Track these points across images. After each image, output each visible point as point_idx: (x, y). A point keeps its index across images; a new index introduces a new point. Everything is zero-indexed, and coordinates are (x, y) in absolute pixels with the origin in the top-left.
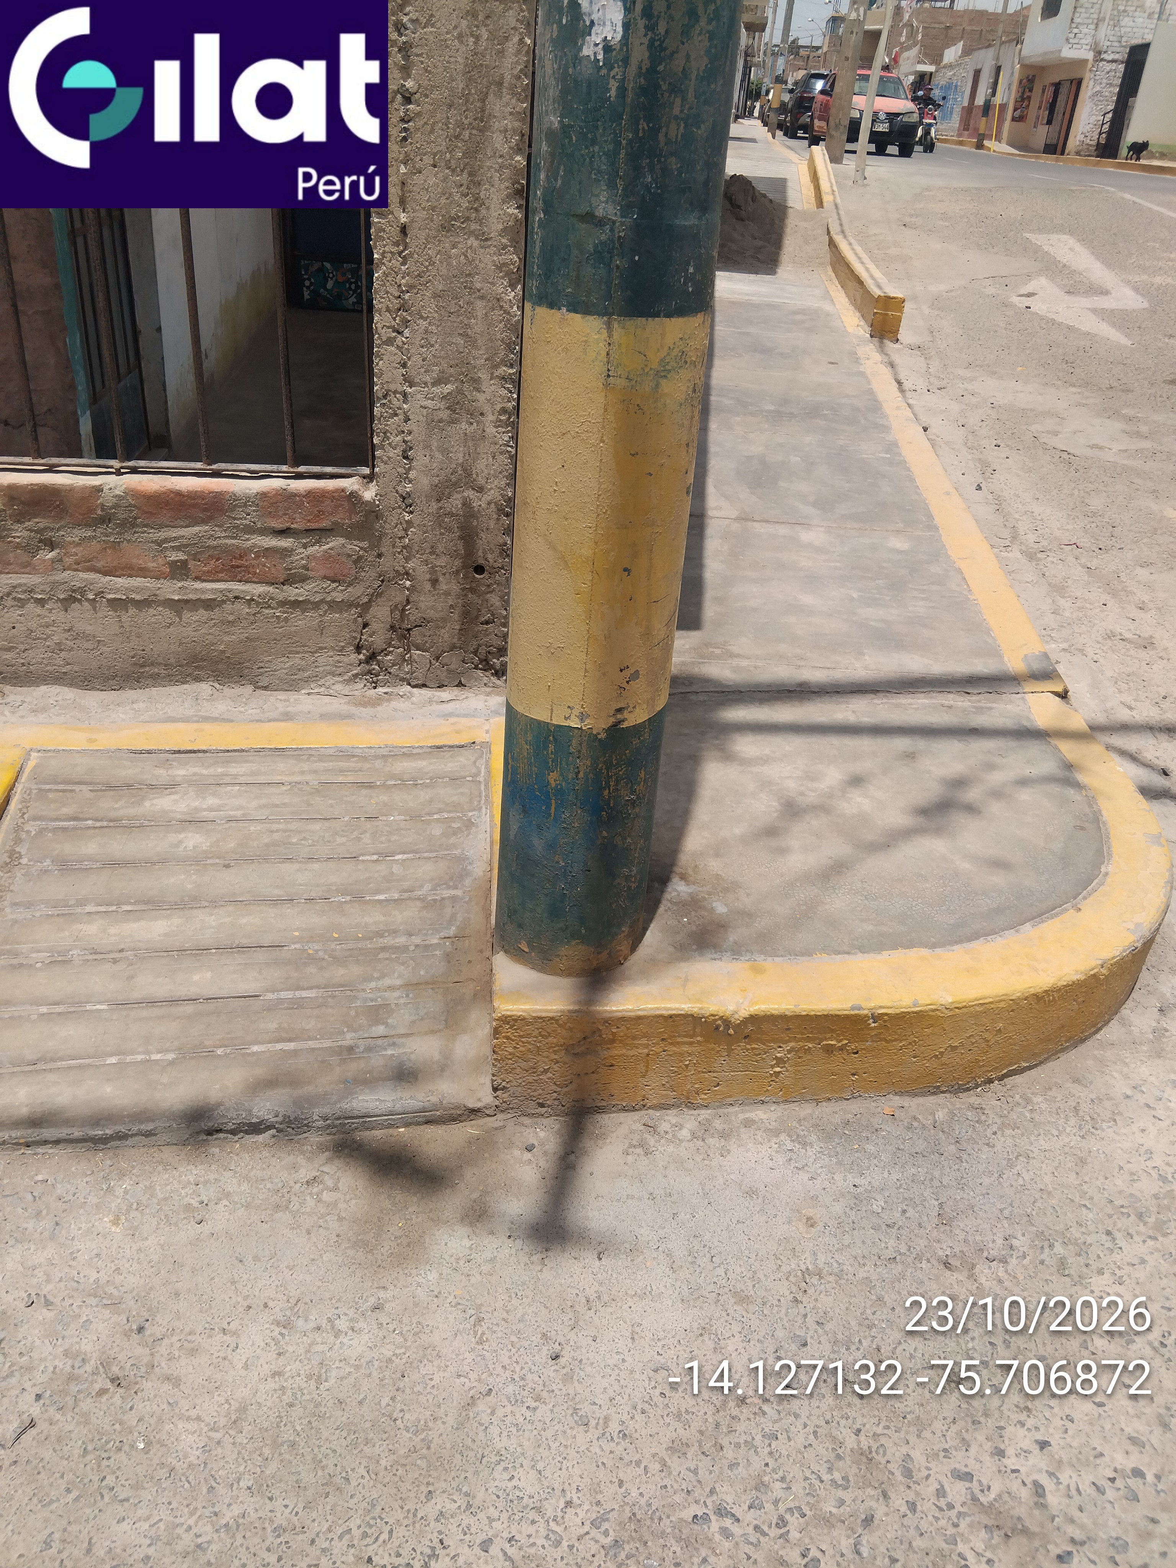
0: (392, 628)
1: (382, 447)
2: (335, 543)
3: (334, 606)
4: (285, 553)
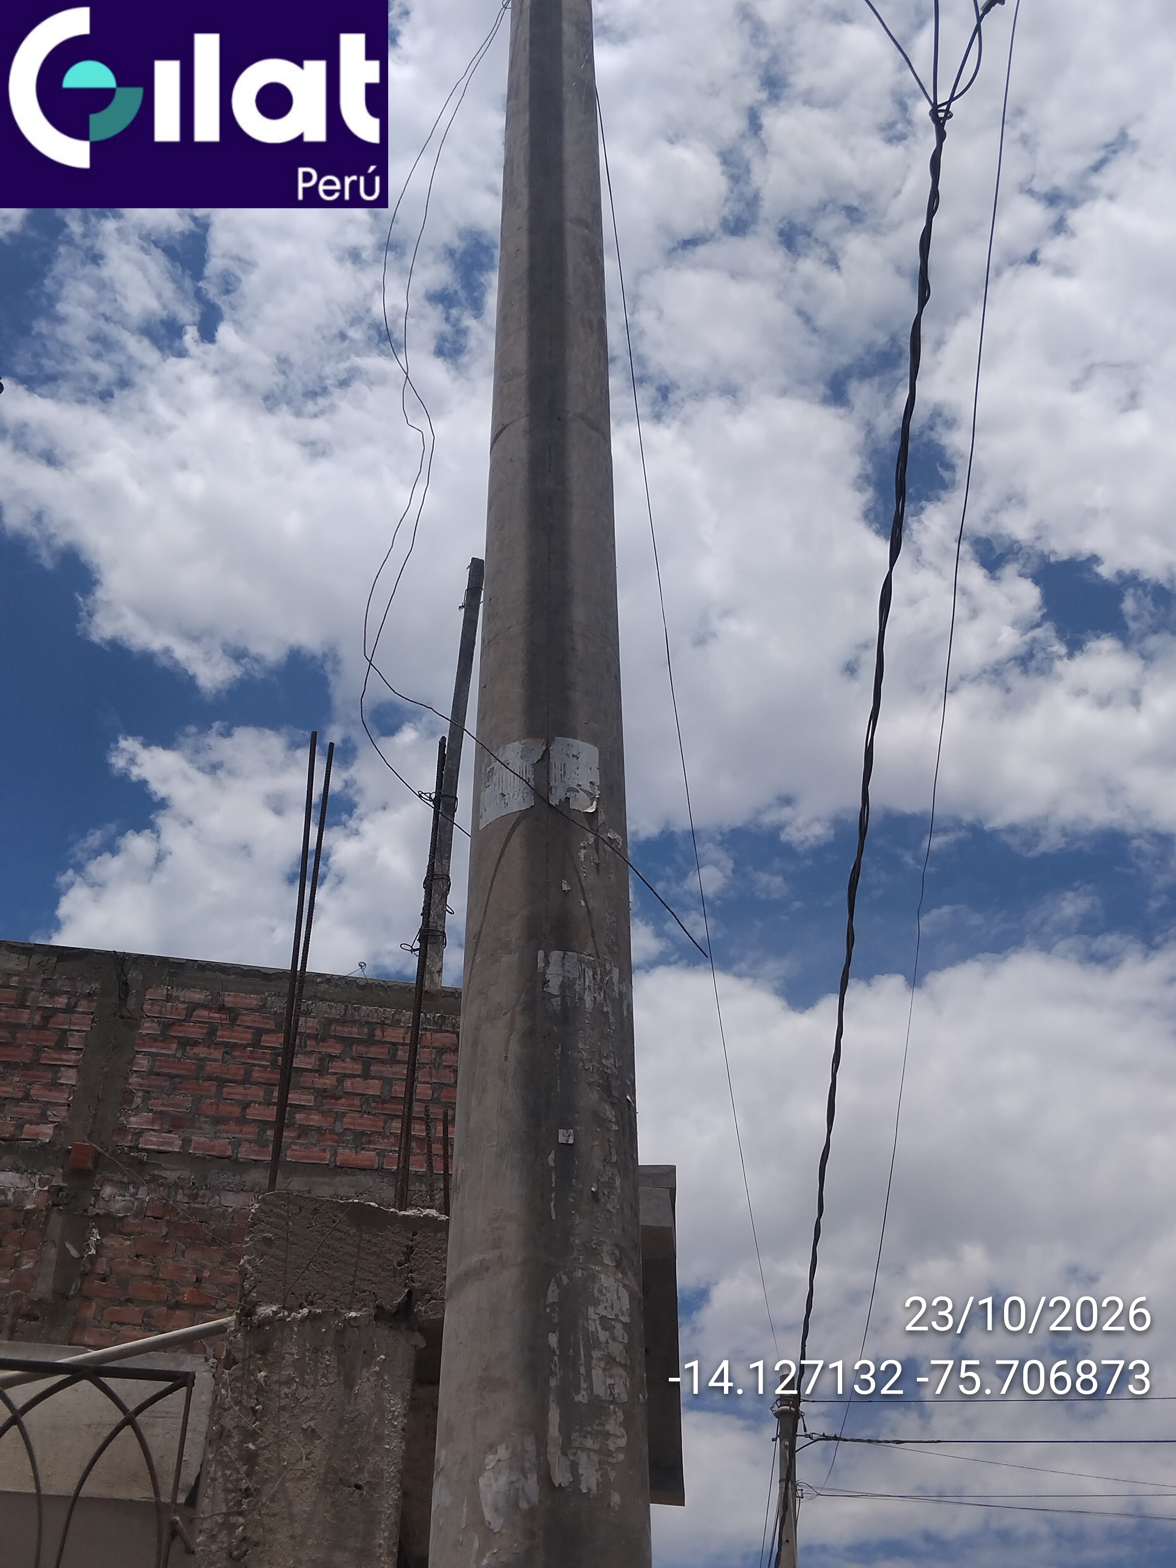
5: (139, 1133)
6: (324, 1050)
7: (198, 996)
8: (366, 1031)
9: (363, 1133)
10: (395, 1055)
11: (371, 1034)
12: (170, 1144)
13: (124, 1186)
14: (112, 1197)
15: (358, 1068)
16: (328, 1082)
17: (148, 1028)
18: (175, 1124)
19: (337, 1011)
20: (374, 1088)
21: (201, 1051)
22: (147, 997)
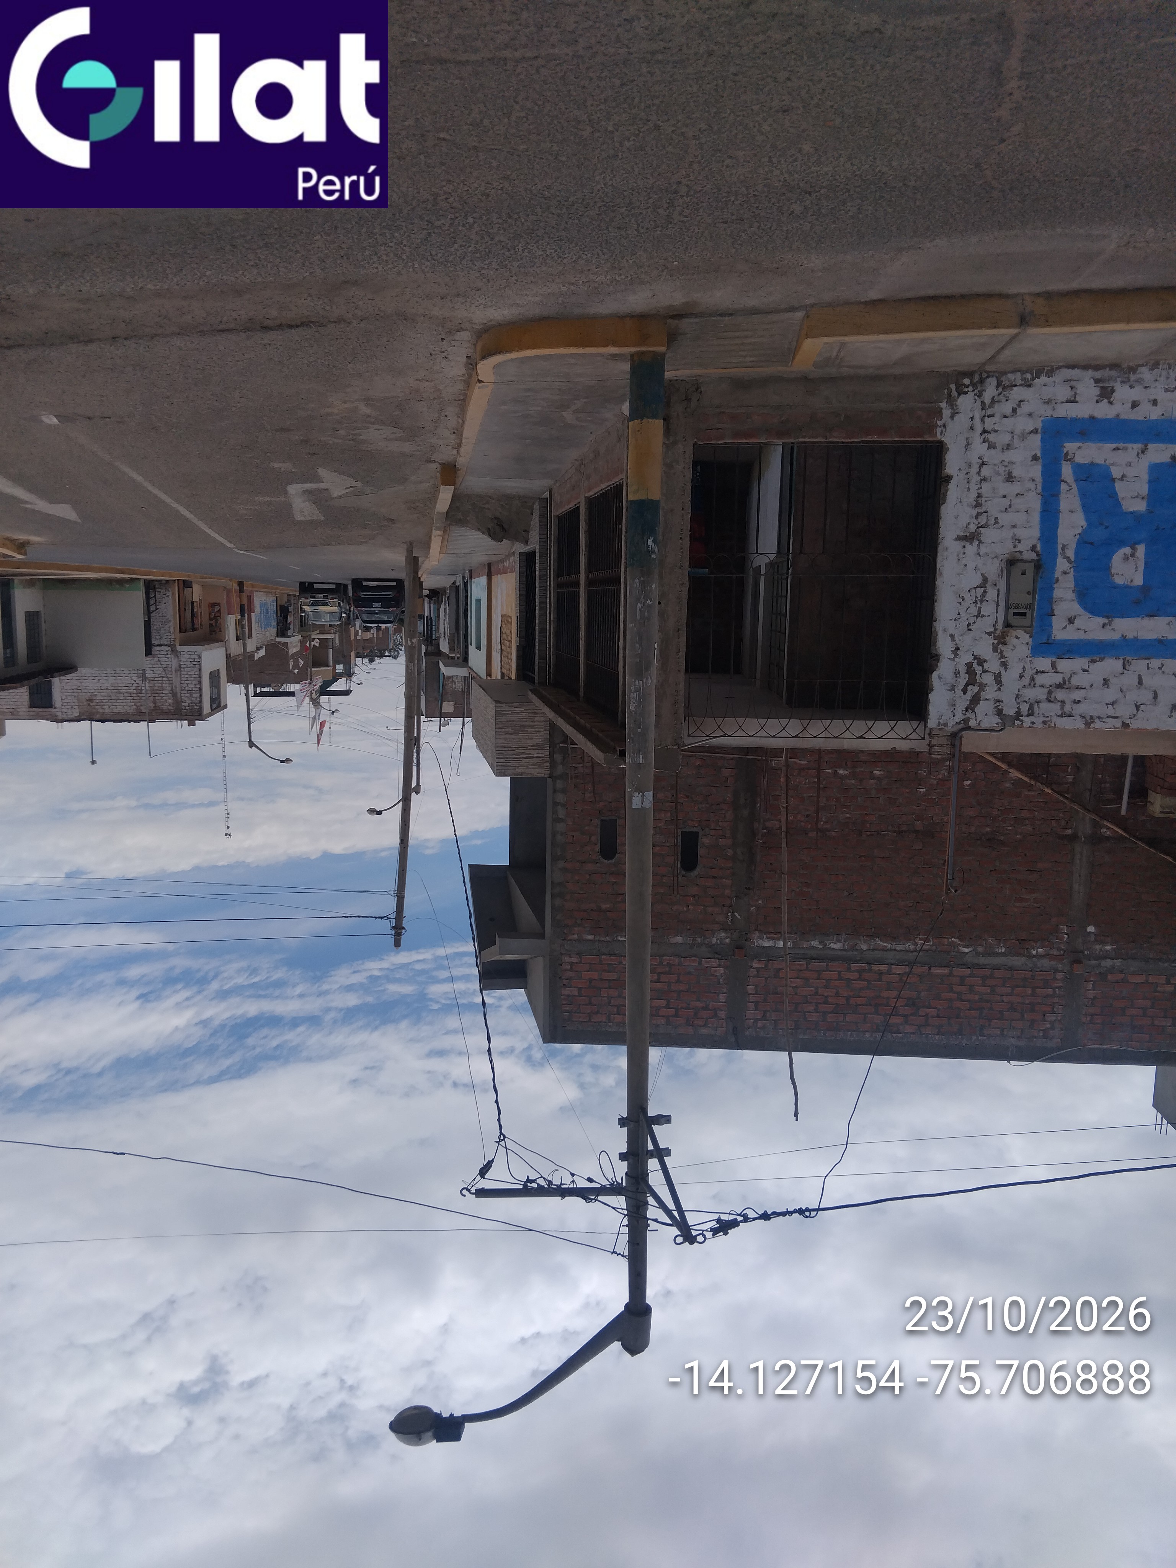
0: (692, 398)
1: (691, 453)
2: (706, 426)
3: (707, 406)
4: (719, 422)
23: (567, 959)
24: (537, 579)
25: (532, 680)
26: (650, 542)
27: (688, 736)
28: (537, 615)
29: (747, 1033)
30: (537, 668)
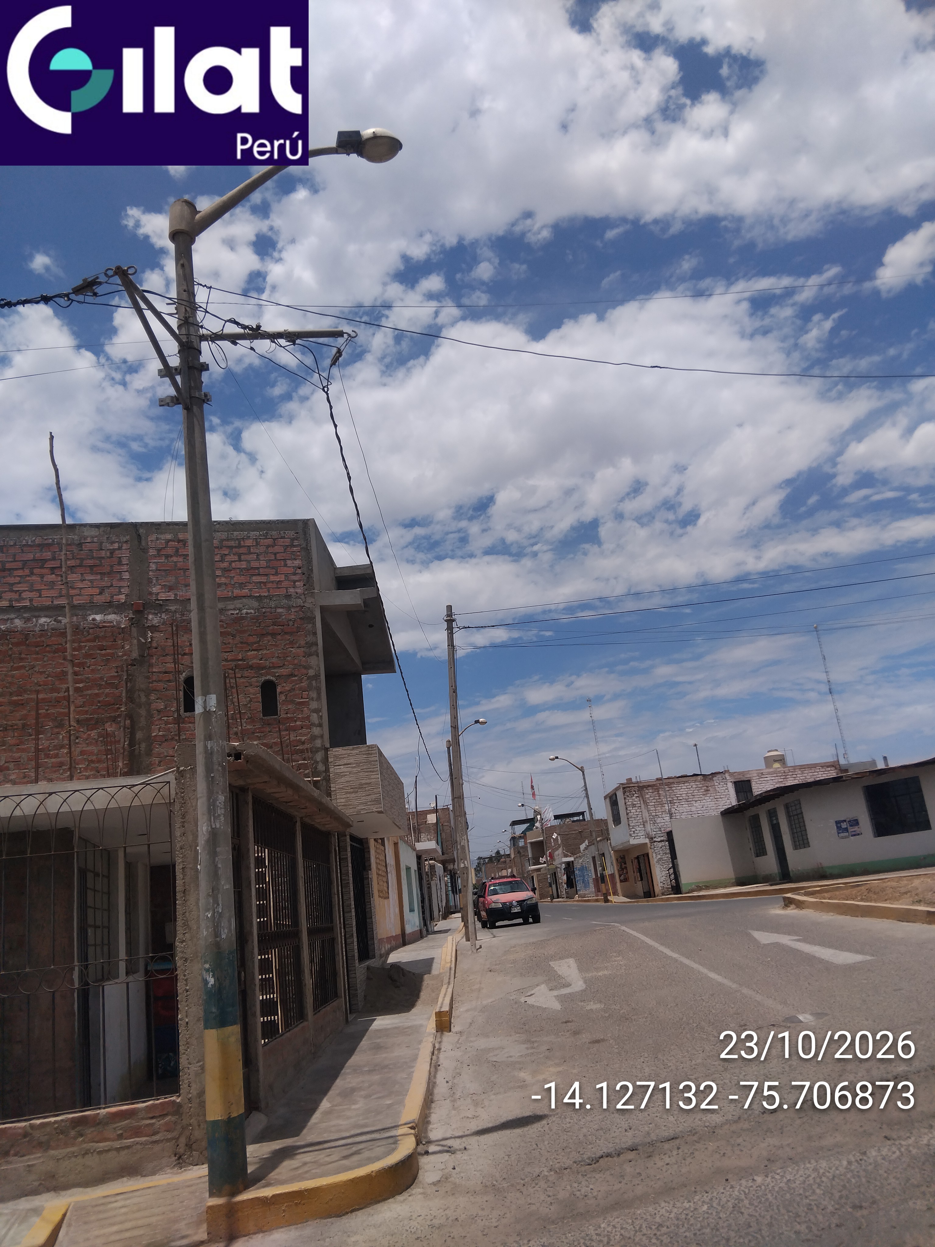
0: (186, 1145)
1: (182, 1085)
2: (168, 1118)
3: (168, 1140)
4: (153, 1124)
5: (157, 594)
6: (222, 552)
7: (169, 536)
8: (237, 542)
9: (242, 583)
10: (250, 551)
11: (239, 543)
12: (170, 596)
13: (156, 614)
14: (152, 619)
15: (236, 558)
16: (225, 565)
17: (152, 552)
18: (170, 589)
19: (224, 535)
20: (244, 565)
21: (175, 559)
22: (149, 539)
23: (299, 591)
24: (355, 935)
25: (353, 838)
26: (212, 981)
27: (169, 782)
28: (352, 899)
29: (128, 537)
30: (349, 849)
